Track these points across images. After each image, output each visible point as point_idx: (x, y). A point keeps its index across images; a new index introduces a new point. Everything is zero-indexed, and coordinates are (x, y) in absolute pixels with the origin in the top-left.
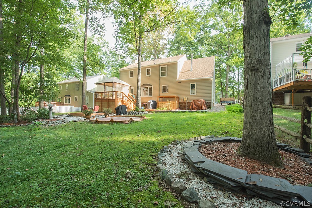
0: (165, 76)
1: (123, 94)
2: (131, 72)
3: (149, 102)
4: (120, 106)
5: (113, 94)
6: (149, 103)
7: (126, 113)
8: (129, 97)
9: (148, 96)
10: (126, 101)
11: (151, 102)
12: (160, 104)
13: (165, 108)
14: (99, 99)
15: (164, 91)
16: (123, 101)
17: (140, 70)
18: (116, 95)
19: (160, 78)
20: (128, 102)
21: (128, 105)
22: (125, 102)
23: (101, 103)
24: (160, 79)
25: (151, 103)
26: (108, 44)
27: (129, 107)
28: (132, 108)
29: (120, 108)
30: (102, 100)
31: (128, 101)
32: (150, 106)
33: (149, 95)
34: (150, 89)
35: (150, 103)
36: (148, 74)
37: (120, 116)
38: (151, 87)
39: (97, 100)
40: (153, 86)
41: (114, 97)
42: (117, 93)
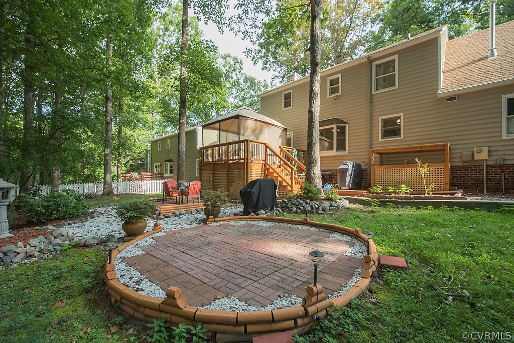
0: (393, 88)
1: (267, 147)
2: (285, 95)
3: (344, 167)
4: (255, 182)
5: (240, 149)
6: (344, 172)
7: (273, 205)
8: (281, 156)
9: (333, 153)
10: (275, 167)
11: (350, 167)
12: (379, 173)
13: (404, 187)
14: (209, 164)
15: (387, 133)
16: (268, 167)
17: (317, 64)
18: (246, 151)
19: (371, 95)
20: (279, 170)
21: (280, 179)
22: (271, 170)
23: (213, 174)
24: (371, 101)
25: (350, 172)
26: (242, 64)
27: (284, 184)
28: (291, 186)
29: (255, 190)
30: (214, 165)
31: (279, 166)
32: (348, 179)
33: (338, 149)
34: (342, 132)
35: (347, 170)
36: (333, 91)
37: (253, 220)
38: (344, 127)
39: (204, 167)
40: (350, 122)
41: (242, 156)
42: (250, 144)
